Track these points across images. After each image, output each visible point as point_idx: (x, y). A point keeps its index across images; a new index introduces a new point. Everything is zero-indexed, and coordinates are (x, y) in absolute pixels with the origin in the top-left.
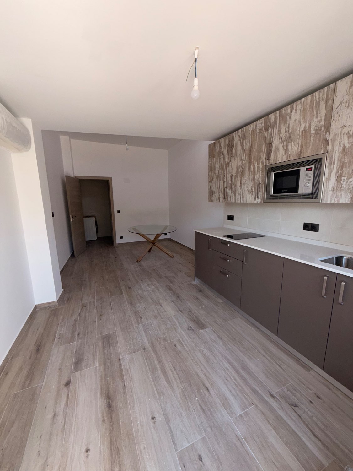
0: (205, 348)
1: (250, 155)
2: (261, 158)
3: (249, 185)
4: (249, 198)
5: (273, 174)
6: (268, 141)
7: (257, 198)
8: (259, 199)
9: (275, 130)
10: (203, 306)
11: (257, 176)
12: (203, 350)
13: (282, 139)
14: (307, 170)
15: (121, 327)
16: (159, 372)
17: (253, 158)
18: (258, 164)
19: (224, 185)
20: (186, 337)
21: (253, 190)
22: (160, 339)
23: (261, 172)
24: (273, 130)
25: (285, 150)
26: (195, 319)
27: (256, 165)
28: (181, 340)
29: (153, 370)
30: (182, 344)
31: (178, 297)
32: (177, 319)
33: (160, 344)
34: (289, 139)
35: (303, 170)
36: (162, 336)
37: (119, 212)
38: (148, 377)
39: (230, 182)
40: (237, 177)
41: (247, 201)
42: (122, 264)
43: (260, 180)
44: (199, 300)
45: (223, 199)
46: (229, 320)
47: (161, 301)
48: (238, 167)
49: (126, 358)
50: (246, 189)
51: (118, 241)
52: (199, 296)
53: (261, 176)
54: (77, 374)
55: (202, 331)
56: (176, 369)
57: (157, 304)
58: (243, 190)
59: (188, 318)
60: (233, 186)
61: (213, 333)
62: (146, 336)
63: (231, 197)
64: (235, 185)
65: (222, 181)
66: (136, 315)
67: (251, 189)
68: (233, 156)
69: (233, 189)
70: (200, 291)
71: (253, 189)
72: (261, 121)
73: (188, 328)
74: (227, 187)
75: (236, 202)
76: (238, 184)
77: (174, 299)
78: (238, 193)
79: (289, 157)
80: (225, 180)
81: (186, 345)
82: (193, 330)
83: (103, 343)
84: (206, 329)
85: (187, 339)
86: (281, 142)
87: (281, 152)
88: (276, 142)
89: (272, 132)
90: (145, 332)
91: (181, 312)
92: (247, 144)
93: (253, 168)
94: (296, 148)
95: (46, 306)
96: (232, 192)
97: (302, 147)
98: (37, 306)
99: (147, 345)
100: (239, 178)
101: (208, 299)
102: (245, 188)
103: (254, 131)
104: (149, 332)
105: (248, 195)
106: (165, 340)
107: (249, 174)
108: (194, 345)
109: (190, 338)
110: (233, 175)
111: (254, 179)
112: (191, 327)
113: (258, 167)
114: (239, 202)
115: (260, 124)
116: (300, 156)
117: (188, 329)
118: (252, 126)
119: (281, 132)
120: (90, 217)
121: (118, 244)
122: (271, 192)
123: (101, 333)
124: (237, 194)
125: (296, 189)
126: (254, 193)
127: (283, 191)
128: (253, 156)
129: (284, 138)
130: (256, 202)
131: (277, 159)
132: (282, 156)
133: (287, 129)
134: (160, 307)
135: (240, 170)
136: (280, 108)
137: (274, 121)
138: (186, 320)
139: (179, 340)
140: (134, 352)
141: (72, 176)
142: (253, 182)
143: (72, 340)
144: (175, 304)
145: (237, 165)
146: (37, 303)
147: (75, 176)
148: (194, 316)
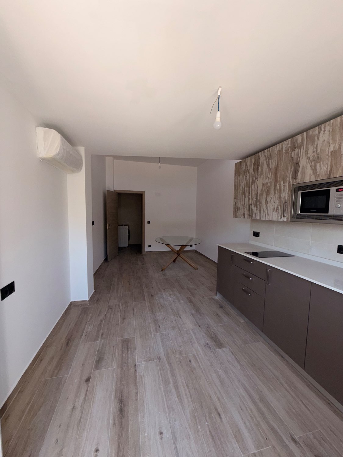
0: (220, 369)
1: (276, 174)
2: (287, 177)
3: (274, 203)
4: (275, 216)
5: (300, 193)
6: (295, 161)
7: (283, 217)
8: (286, 218)
9: (302, 151)
10: (222, 323)
11: (283, 195)
12: (219, 371)
13: (310, 159)
14: (338, 190)
15: (140, 333)
16: (172, 385)
17: (279, 177)
18: (284, 183)
19: (249, 202)
20: (202, 354)
21: (279, 208)
22: (175, 351)
23: (287, 191)
24: (299, 151)
25: (313, 169)
26: (213, 336)
27: (282, 183)
28: (196, 356)
29: (166, 382)
30: (197, 361)
31: (198, 310)
32: (195, 333)
33: (175, 356)
34: (317, 159)
35: (333, 190)
36: (178, 349)
37: (149, 222)
38: (160, 388)
39: (256, 199)
40: (263, 195)
41: (272, 219)
42: (147, 272)
43: (287, 199)
44: (219, 316)
45: (248, 216)
46: (249, 343)
47: (181, 313)
48: (263, 185)
49: (142, 365)
50: (272, 207)
51: (147, 249)
52: (220, 312)
53: (287, 194)
54: (97, 372)
55: (219, 350)
56: (188, 386)
57: (176, 315)
58: (269, 208)
59: (206, 334)
60: (258, 204)
61: (231, 354)
62: (163, 346)
63: (256, 214)
64: (261, 203)
65: (247, 199)
66: (155, 323)
67: (277, 207)
68: (259, 175)
69: (258, 207)
70: (221, 307)
71: (279, 207)
72: (287, 142)
73: (205, 344)
74: (252, 204)
75: (261, 219)
76: (264, 202)
77: (193, 312)
78: (263, 211)
79: (318, 176)
80: (250, 197)
81: (201, 362)
82: (210, 348)
83: (123, 346)
84: (224, 349)
85: (203, 356)
86: (309, 162)
87: (309, 171)
88: (303, 162)
89: (299, 153)
90: (162, 342)
91: (199, 326)
92: (273, 164)
93: (279, 187)
94: (325, 168)
95: (79, 304)
96: (257, 209)
97: (332, 168)
98: (72, 303)
99: (163, 355)
100: (264, 196)
101: (229, 317)
102: (270, 206)
103: (280, 152)
104: (166, 343)
105: (273, 213)
106: (180, 353)
107: (275, 193)
108: (209, 364)
109: (207, 356)
110: (258, 193)
111: (280, 198)
112: (208, 344)
113: (284, 186)
114: (264, 219)
115: (286, 145)
116: (329, 176)
117: (205, 346)
118: (278, 147)
119: (309, 152)
120: (125, 226)
121: (146, 252)
122: (299, 212)
123: (122, 336)
124: (262, 212)
125: (326, 210)
126: (280, 211)
127: (311, 211)
128: (279, 174)
129: (311, 158)
130: (282, 220)
131: (304, 178)
132: (310, 175)
133: (314, 149)
134: (179, 318)
135: (266, 188)
136: (307, 130)
137: (300, 141)
138: (203, 336)
139: (194, 356)
140: (149, 361)
141: (113, 190)
142: (279, 201)
143: (96, 339)
144: (194, 317)
145: (263, 183)
146: (72, 300)
147: (115, 190)
148: (212, 333)
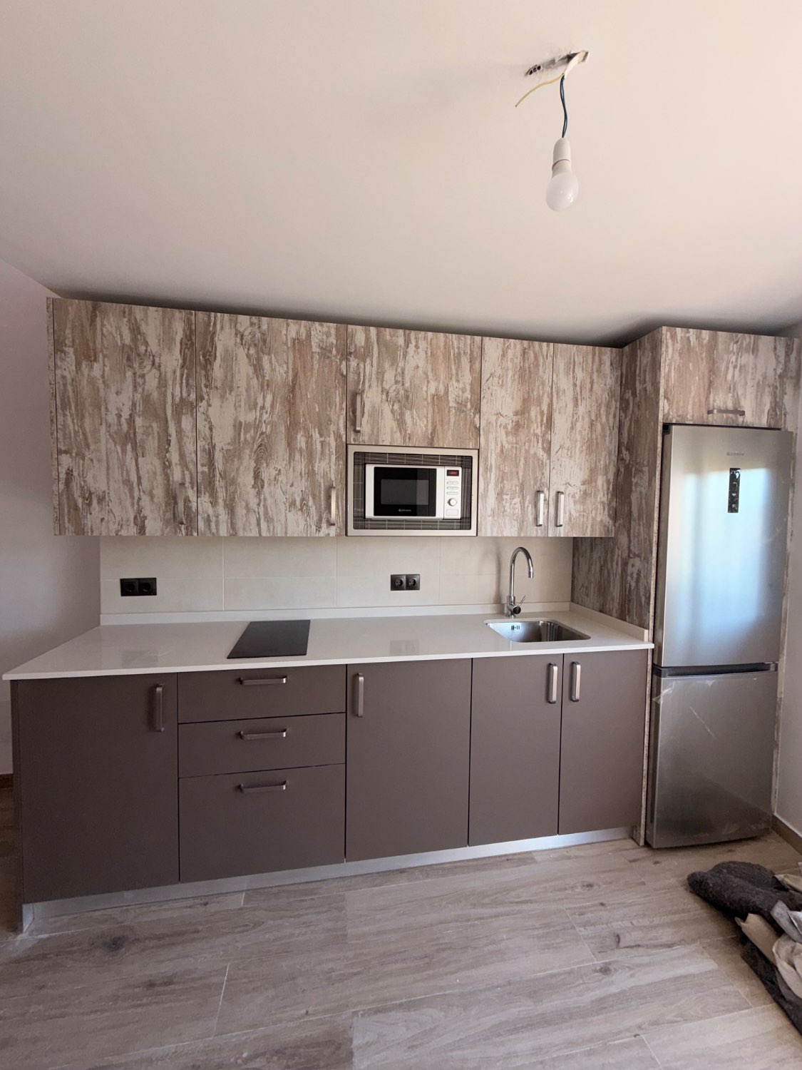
1: (291, 404)
2: (331, 421)
3: (292, 485)
4: (296, 524)
5: (370, 470)
6: (351, 387)
7: (324, 525)
8: (333, 528)
9: (369, 368)
11: (320, 466)
13: (390, 394)
14: (449, 473)
17: (304, 415)
18: (321, 435)
19: (167, 477)
21: (311, 503)
23: (333, 457)
24: (362, 365)
25: (398, 420)
27: (316, 435)
34: (405, 401)
35: (441, 472)
39: (206, 469)
40: (240, 458)
41: (286, 533)
43: (333, 479)
44: (168, 982)
45: (167, 522)
48: (238, 426)
50: (281, 498)
52: (137, 966)
53: (333, 467)
58: (269, 501)
60: (219, 483)
61: (381, 1017)
63: (213, 519)
64: (231, 482)
65: (150, 463)
67: (303, 500)
68: (216, 388)
69: (221, 494)
70: (115, 944)
71: (311, 498)
72: (325, 329)
74: (187, 484)
75: (241, 533)
76: (246, 479)
78: (247, 508)
79: (409, 438)
80: (174, 456)
86: (387, 401)
87: (388, 423)
88: (372, 397)
89: (362, 370)
92: (278, 369)
93: (307, 443)
94: (423, 425)
96: (214, 503)
97: (435, 427)
100: (248, 463)
101: (193, 940)
102: (276, 495)
103: (300, 345)
105: (290, 516)
107: (291, 457)
110: (217, 448)
111: (311, 474)
113: (322, 443)
114: (254, 533)
115: (321, 334)
116: (431, 443)
118: (294, 329)
119: (385, 379)
122: (370, 512)
124: (241, 511)
125: (431, 509)
126: (313, 510)
127: (400, 510)
128: (302, 408)
129: (392, 394)
130: (321, 534)
131: (378, 435)
132: (392, 433)
133: (398, 376)
135: (254, 439)
136: (381, 325)
137: (363, 344)
142: (307, 481)
145: (235, 420)
